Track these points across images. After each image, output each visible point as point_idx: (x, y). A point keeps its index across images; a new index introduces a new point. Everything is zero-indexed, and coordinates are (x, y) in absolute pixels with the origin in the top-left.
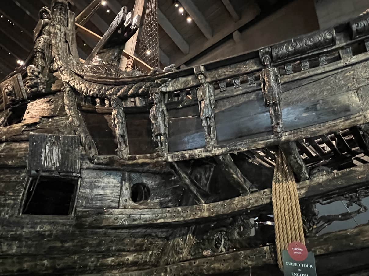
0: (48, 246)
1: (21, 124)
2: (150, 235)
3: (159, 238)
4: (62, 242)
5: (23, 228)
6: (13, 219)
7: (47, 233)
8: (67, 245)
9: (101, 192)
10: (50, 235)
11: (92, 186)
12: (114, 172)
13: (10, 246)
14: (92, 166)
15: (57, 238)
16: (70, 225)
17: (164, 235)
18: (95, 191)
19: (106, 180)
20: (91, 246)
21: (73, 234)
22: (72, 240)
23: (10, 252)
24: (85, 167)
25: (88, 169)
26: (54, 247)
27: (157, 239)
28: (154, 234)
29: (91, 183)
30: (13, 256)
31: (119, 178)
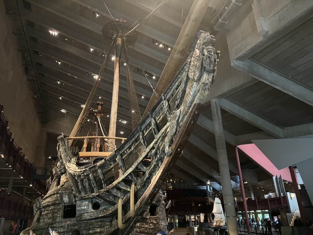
0: (70, 228)
1: (60, 186)
2: (103, 221)
3: (108, 222)
4: (74, 227)
5: (63, 223)
6: (60, 221)
7: (69, 224)
8: (76, 227)
9: (83, 208)
10: (70, 225)
11: (80, 206)
12: (86, 200)
13: (61, 229)
14: (79, 199)
15: (72, 226)
16: (75, 221)
17: (109, 220)
18: (81, 208)
19: (84, 203)
20: (83, 227)
21: (77, 223)
22: (77, 226)
23: (61, 231)
24: (77, 200)
25: (78, 200)
26: (72, 229)
27: (107, 222)
28: (105, 221)
29: (80, 205)
30: (62, 232)
31: (88, 202)
